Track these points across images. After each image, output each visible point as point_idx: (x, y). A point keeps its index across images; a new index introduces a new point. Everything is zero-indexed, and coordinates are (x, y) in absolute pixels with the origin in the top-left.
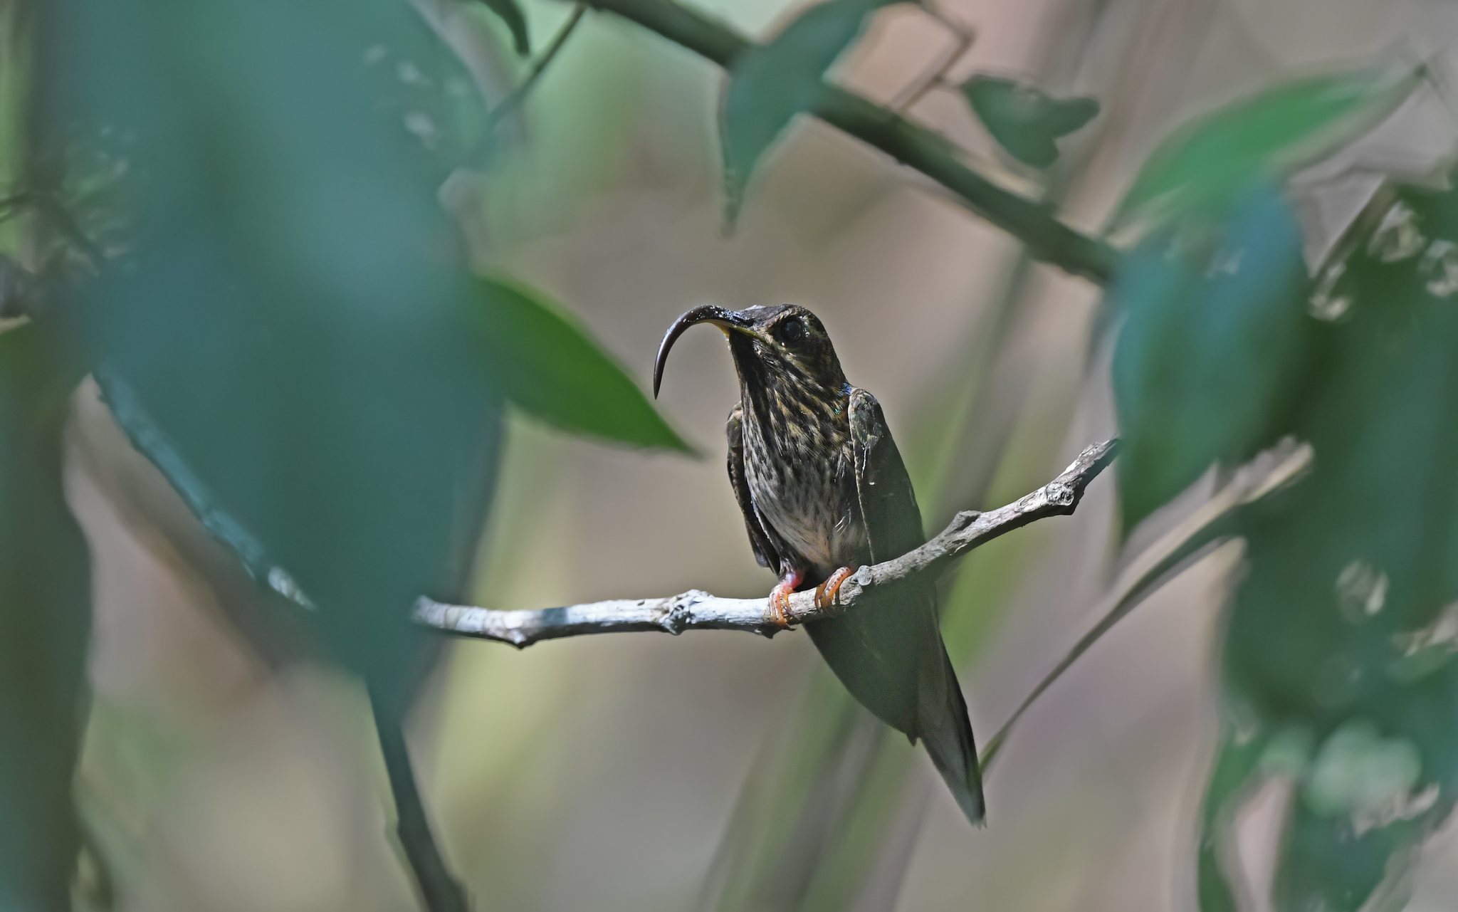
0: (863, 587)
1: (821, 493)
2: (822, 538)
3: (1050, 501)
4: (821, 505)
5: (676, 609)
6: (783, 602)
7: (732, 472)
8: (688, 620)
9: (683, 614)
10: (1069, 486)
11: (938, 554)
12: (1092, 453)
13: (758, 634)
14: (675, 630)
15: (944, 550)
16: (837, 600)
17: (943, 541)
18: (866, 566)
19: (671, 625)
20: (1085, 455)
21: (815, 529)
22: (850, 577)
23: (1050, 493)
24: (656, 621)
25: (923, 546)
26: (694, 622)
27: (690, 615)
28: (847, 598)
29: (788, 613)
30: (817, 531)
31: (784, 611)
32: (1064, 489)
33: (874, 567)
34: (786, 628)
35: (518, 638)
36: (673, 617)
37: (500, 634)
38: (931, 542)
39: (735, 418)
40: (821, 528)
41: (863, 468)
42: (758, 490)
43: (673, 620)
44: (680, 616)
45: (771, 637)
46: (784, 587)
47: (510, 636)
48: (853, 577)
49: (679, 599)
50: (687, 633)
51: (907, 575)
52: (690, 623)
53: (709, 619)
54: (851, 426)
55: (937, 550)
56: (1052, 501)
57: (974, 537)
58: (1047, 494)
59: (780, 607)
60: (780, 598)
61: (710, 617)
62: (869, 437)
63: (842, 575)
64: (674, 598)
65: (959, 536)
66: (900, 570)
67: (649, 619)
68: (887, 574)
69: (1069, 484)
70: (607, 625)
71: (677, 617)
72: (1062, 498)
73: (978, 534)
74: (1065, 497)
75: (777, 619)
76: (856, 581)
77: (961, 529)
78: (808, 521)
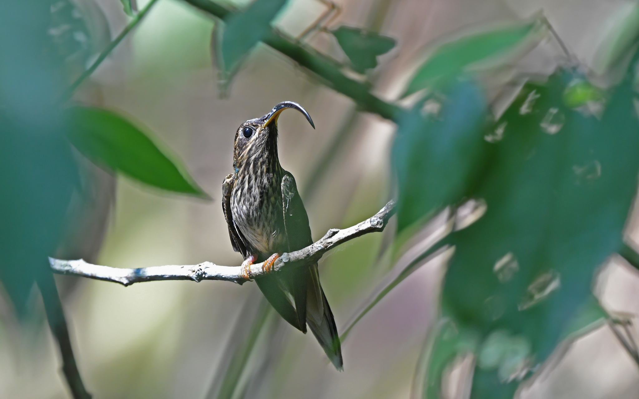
0: (285, 263)
1: (266, 218)
2: (265, 239)
3: (372, 225)
4: (266, 224)
5: (198, 270)
6: (248, 268)
7: (224, 207)
8: (204, 276)
9: (201, 272)
10: (381, 219)
11: (319, 249)
12: (392, 204)
13: (236, 283)
14: (198, 280)
15: (322, 246)
16: (273, 268)
17: (322, 242)
18: (286, 253)
19: (196, 278)
20: (389, 205)
21: (262, 235)
22: (279, 258)
23: (372, 222)
24: (189, 276)
25: (313, 244)
26: (206, 276)
27: (205, 273)
28: (277, 268)
29: (249, 274)
30: (263, 236)
31: (248, 273)
32: (379, 220)
33: (290, 254)
34: (249, 280)
35: (125, 282)
36: (196, 274)
37: (117, 280)
38: (316, 242)
39: (226, 182)
40: (265, 234)
41: (287, 208)
42: (236, 214)
43: (197, 275)
44: (200, 274)
45: (241, 284)
46: (249, 261)
47: (122, 281)
48: (280, 258)
49: (200, 266)
50: (203, 281)
51: (305, 258)
52: (205, 277)
53: (213, 275)
54: (282, 188)
55: (319, 247)
56: (373, 225)
57: (336, 241)
58: (371, 222)
59: (246, 271)
60: (246, 266)
61: (214, 274)
62: (290, 193)
63: (275, 257)
64: (198, 265)
65: (329, 240)
66: (302, 255)
67: (186, 275)
68: (296, 257)
69: (381, 218)
70: (166, 277)
71: (198, 274)
72: (377, 224)
73: (338, 240)
74: (379, 223)
75: (245, 276)
76: (282, 260)
77: (330, 237)
78: (259, 231)
